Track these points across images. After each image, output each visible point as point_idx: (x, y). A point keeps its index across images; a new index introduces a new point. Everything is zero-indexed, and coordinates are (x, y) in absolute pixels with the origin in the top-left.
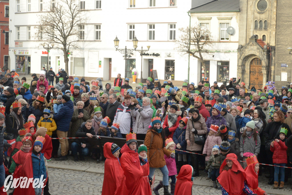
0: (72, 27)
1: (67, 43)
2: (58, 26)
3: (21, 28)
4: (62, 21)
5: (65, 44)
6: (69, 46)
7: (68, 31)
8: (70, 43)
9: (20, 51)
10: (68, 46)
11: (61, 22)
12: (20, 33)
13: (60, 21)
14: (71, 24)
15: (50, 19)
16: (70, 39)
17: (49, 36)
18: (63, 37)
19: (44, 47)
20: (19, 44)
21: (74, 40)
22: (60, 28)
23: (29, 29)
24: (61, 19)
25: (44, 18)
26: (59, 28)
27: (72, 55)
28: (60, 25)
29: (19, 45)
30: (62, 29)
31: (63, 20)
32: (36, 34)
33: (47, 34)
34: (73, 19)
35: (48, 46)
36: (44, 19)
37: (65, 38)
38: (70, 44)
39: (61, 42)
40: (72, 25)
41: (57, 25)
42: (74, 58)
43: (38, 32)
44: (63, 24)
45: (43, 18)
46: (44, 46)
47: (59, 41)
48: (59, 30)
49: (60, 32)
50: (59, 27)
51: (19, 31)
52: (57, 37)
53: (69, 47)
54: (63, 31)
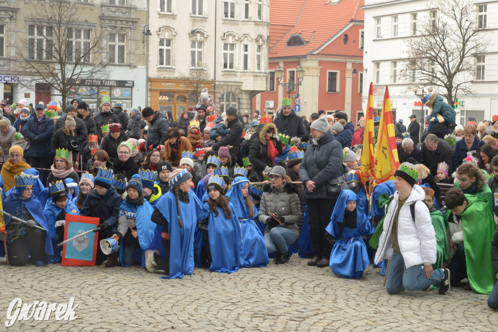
0: (462, 57)
1: (454, 85)
2: (438, 57)
3: (381, 64)
4: (446, 49)
5: (449, 88)
6: (457, 90)
7: (456, 66)
8: (458, 85)
9: (379, 103)
10: (455, 90)
11: (444, 51)
12: (380, 74)
13: (442, 48)
14: (460, 53)
15: (426, 46)
16: (459, 78)
17: (423, 73)
18: (447, 75)
19: (416, 94)
20: (378, 90)
21: (466, 80)
22: (442, 61)
23: (395, 66)
24: (443, 44)
25: (415, 44)
26: (440, 61)
27: (462, 106)
28: (442, 55)
29: (379, 92)
30: (446, 62)
31: (447, 46)
32: (401, 71)
33: (420, 71)
34: (464, 45)
35: (423, 91)
36: (416, 47)
37: (450, 77)
38: (459, 88)
39: (443, 84)
40: (463, 53)
41: (437, 55)
42: (466, 111)
43: (405, 69)
44: (447, 53)
45: (413, 44)
46: (416, 92)
47: (439, 83)
48: (440, 64)
49: (442, 66)
50: (441, 59)
51: (378, 70)
52: (437, 76)
53: (456, 92)
54: (446, 65)
